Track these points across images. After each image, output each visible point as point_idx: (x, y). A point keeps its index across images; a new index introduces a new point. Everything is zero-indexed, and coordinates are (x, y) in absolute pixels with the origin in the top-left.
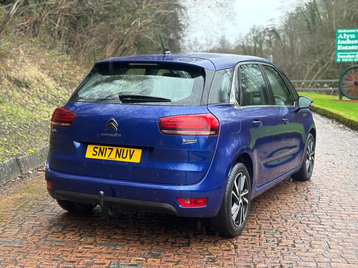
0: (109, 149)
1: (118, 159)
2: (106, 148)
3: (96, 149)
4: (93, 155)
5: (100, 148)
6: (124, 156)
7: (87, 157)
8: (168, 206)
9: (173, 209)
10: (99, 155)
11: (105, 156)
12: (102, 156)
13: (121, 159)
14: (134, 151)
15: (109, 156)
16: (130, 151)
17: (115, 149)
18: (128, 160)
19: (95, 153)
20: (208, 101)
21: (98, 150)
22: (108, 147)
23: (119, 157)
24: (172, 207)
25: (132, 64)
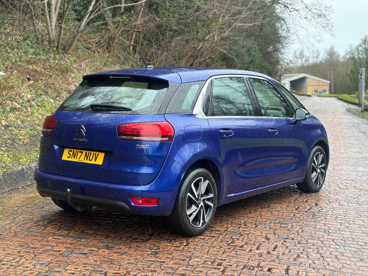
0: (80, 152)
1: (86, 161)
2: (78, 152)
3: (70, 152)
4: (68, 157)
5: (74, 151)
6: (91, 159)
7: (63, 159)
8: (122, 204)
9: (127, 207)
10: (72, 158)
11: (76, 158)
12: (74, 158)
13: (88, 162)
14: (98, 154)
15: (79, 159)
16: (96, 154)
17: (84, 152)
18: (93, 162)
19: (69, 156)
20: (167, 110)
21: (71, 153)
22: (79, 151)
23: (87, 160)
24: (126, 205)
25: (111, 77)
